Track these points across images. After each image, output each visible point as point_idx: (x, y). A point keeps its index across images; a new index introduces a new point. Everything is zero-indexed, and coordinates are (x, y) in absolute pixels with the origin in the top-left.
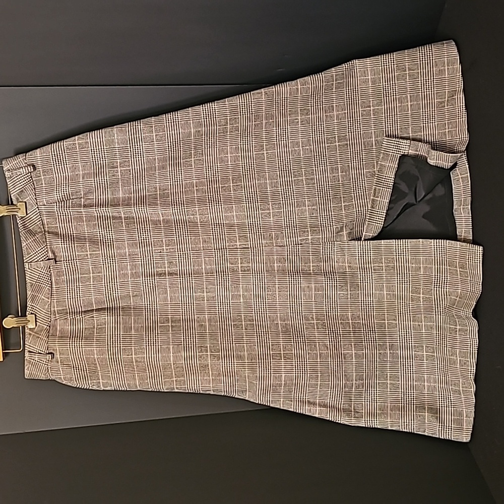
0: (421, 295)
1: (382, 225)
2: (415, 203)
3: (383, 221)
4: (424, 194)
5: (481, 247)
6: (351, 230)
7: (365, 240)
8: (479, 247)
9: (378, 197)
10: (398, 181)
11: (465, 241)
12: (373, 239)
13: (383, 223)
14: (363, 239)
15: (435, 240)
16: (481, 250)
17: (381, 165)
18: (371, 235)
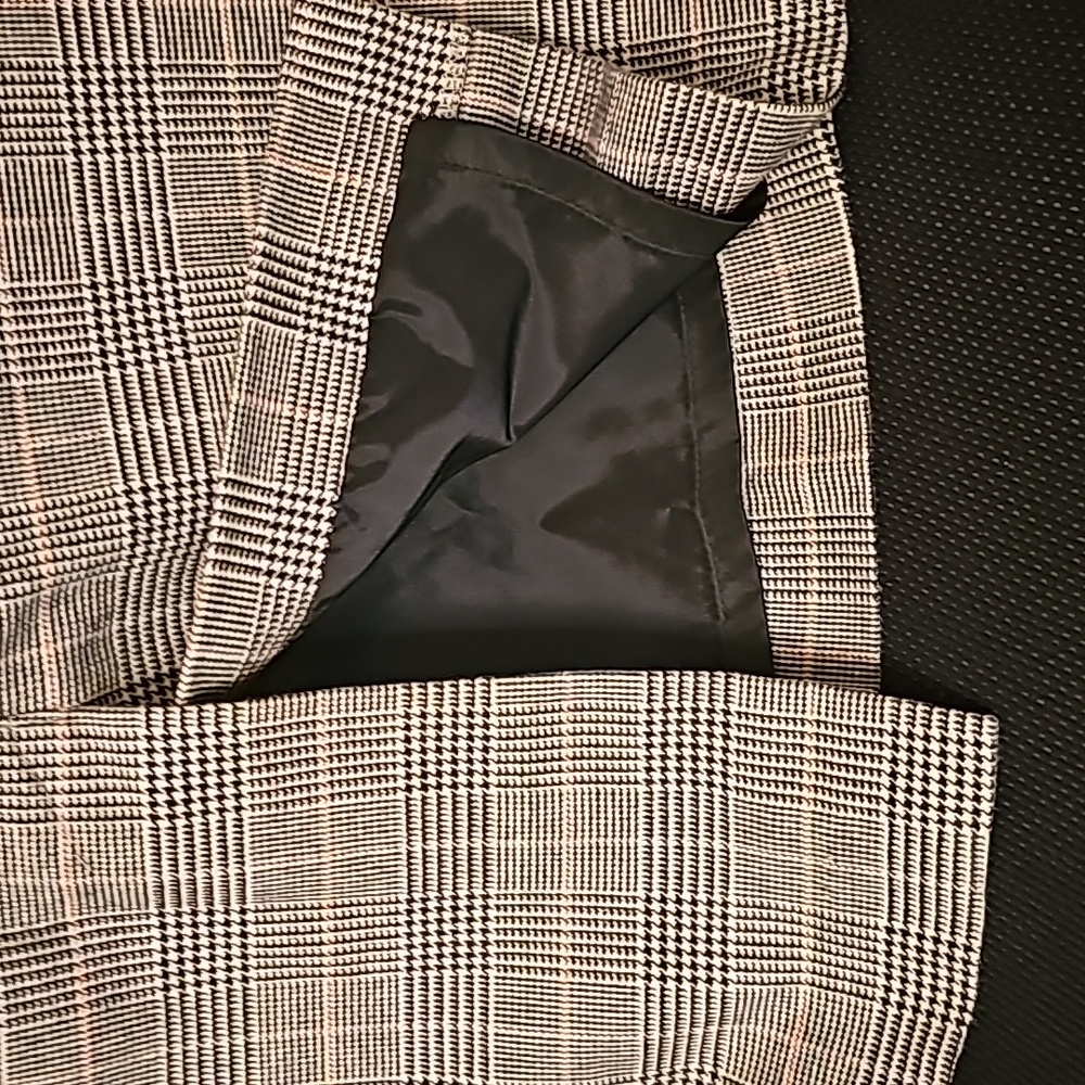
0: (565, 1034)
1: (312, 588)
2: (503, 439)
3: (319, 558)
4: (560, 374)
5: (987, 722)
6: (95, 627)
7: (198, 699)
8: (970, 720)
9: (275, 395)
10: (406, 289)
11: (829, 672)
12: (259, 684)
13: (316, 573)
14: (183, 692)
15: (659, 677)
16: (986, 739)
17: (286, 179)
18: (240, 658)
